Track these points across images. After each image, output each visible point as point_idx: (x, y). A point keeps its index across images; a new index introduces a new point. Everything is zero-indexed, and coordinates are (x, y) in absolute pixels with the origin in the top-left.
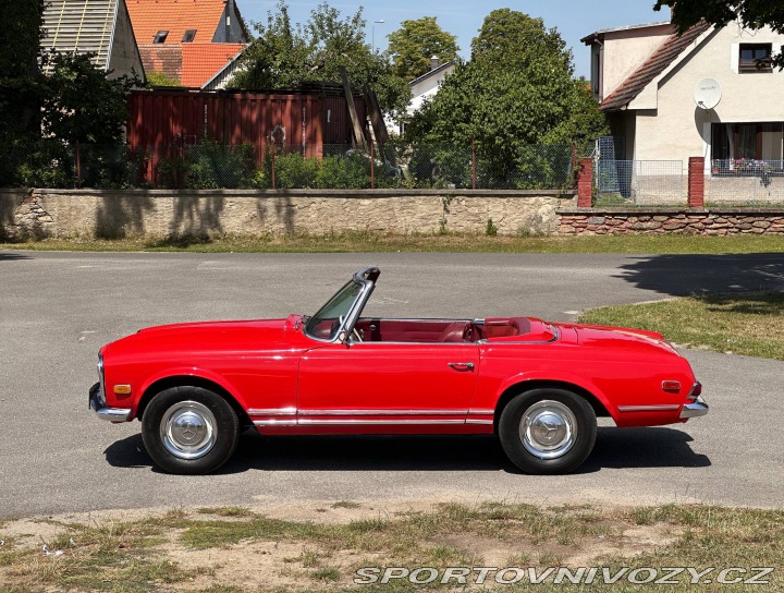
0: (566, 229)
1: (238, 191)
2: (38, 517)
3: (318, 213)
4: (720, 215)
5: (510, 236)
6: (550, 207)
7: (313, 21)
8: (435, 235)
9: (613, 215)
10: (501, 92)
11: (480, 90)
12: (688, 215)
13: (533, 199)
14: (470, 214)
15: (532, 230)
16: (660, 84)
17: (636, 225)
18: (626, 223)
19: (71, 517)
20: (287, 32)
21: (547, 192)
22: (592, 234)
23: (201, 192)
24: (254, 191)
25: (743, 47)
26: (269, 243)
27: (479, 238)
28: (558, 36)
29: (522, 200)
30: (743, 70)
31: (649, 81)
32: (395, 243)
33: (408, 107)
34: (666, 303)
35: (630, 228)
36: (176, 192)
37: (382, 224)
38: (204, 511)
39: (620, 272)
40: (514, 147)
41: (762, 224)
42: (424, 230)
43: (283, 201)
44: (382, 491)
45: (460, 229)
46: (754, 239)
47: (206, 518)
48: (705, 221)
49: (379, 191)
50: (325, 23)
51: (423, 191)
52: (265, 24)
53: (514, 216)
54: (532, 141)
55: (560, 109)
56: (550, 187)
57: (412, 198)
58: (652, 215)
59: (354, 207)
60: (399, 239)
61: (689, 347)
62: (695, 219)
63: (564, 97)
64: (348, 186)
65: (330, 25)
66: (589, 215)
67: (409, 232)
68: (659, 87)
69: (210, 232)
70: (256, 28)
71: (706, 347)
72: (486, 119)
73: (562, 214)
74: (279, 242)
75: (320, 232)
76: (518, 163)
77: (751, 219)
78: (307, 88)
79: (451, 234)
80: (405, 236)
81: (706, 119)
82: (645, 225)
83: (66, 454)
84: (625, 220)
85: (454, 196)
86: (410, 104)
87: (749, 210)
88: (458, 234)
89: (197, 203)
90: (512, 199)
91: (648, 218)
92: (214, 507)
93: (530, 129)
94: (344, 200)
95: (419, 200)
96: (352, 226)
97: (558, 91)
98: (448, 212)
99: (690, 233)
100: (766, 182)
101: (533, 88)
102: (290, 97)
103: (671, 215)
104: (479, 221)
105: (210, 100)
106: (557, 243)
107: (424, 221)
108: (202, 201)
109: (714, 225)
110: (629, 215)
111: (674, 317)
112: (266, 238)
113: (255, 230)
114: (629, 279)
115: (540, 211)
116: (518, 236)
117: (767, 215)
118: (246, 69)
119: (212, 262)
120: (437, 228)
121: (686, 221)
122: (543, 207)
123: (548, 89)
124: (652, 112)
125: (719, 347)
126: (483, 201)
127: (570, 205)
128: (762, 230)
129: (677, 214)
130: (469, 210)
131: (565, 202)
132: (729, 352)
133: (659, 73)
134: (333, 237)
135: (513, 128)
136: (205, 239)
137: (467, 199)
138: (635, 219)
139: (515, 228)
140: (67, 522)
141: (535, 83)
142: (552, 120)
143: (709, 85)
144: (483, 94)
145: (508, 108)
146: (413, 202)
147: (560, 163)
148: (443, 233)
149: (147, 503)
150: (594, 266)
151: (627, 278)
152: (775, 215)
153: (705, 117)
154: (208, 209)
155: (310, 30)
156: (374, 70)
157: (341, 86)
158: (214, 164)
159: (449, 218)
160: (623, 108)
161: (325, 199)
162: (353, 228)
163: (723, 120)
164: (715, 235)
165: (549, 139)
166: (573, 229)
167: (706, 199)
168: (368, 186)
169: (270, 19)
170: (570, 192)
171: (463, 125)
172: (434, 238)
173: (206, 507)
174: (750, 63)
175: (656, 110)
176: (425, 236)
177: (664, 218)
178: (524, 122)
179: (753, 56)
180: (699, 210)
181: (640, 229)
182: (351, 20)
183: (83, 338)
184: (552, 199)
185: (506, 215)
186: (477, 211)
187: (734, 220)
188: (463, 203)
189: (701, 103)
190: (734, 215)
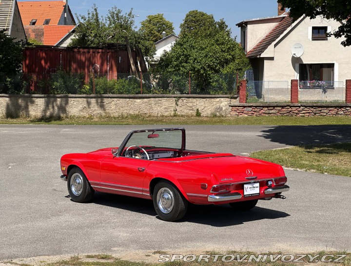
0: (234, 113)
1: (77, 95)
2: (6, 260)
3: (116, 106)
4: (306, 107)
5: (207, 117)
6: (226, 103)
7: (109, 15)
8: (171, 116)
9: (256, 107)
10: (202, 49)
11: (192, 47)
12: (291, 107)
13: (218, 99)
14: (188, 106)
15: (218, 114)
16: (275, 46)
17: (267, 112)
18: (262, 110)
19: (22, 260)
20: (97, 20)
21: (225, 96)
22: (246, 116)
23: (58, 96)
24: (84, 95)
25: (314, 28)
26: (92, 120)
27: (192, 118)
28: (224, 23)
29: (213, 99)
30: (314, 39)
31: (270, 44)
32: (152, 120)
33: (154, 56)
34: (288, 149)
35: (264, 113)
36: (46, 95)
37: (146, 111)
38: (89, 257)
39: (261, 134)
40: (209, 74)
41: (325, 111)
42: (166, 114)
43: (99, 100)
44: (176, 245)
45: (183, 114)
46: (322, 118)
47: (90, 260)
48: (299, 110)
49: (144, 95)
50: (115, 16)
51: (165, 95)
52: (87, 16)
53: (209, 107)
54: (217, 71)
55: (231, 57)
56: (226, 94)
57: (160, 99)
58: (274, 107)
59: (132, 103)
60: (154, 118)
61: (306, 171)
62: (294, 109)
63: (233, 50)
64: (129, 93)
65: (117, 17)
66: (244, 107)
67: (159, 115)
70: (82, 18)
71: (315, 171)
72: (196, 61)
73: (232, 106)
74: (97, 120)
75: (116, 115)
76: (210, 82)
77: (320, 109)
78: (110, 46)
79: (179, 116)
80: (157, 117)
81: (296, 62)
82: (271, 112)
83: (13, 227)
84: (262, 109)
85: (180, 97)
86: (155, 54)
87: (319, 104)
88: (182, 116)
89: (56, 101)
90: (208, 99)
91: (272, 108)
92: (93, 254)
93: (216, 66)
94: (128, 100)
95: (164, 100)
96: (131, 112)
97: (229, 48)
98: (177, 105)
99: (292, 115)
100: (325, 91)
101: (217, 47)
102: (100, 50)
103: (283, 107)
104: (192, 110)
105: (63, 51)
106: (230, 120)
107: (166, 110)
108: (59, 100)
109: (303, 112)
110: (263, 107)
111: (294, 156)
112: (91, 118)
113: (85, 114)
114: (267, 137)
115: (222, 105)
116: (211, 117)
117: (327, 107)
118: (77, 37)
119: (67, 130)
120: (172, 113)
121: (290, 109)
122: (223, 103)
123: (225, 47)
124: (272, 59)
125: (321, 170)
126: (194, 100)
127: (236, 102)
128: (325, 114)
129: (286, 106)
130: (188, 104)
131: (233, 100)
132: (326, 173)
133: (274, 40)
134: (123, 117)
135: (209, 66)
136: (59, 118)
137: (187, 99)
138: (266, 109)
139: (210, 113)
140: (20, 263)
141: (218, 45)
142: (227, 62)
143: (299, 46)
144: (194, 49)
145: (206, 56)
146: (161, 100)
147: (231, 82)
148: (175, 115)
149: (59, 252)
150: (250, 131)
151: (265, 137)
152: (332, 107)
153: (296, 61)
154: (61, 104)
155: (108, 19)
156: (139, 38)
157: (125, 46)
158: (65, 82)
159: (178, 108)
160: (258, 57)
161: (119, 99)
162: (132, 113)
163: (304, 63)
164: (303, 116)
165: (224, 71)
166: (237, 113)
167: (300, 99)
168: (139, 93)
169: (89, 14)
170: (236, 96)
171: (185, 64)
172: (171, 118)
173: (89, 254)
174: (317, 35)
175: (273, 57)
176: (166, 117)
177: (280, 108)
178: (214, 62)
179: (319, 33)
180: (296, 104)
181: (269, 114)
182: (127, 14)
183: (10, 167)
184: (227, 99)
185: (205, 107)
186: (191, 105)
187: (312, 109)
188: (185, 101)
189: (295, 54)
190: (312, 107)
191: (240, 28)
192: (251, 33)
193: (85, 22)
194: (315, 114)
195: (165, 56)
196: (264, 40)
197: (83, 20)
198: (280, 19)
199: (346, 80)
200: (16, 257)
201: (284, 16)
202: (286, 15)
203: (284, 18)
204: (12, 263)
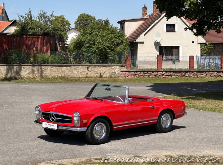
0: (123, 76)
1: (26, 64)
2: (47, 162)
3: (50, 71)
4: (166, 72)
5: (107, 78)
6: (118, 69)
7: (39, 15)
8: (84, 77)
9: (136, 72)
10: (104, 36)
11: (97, 35)
12: (157, 72)
13: (113, 67)
14: (95, 71)
15: (113, 76)
16: (145, 35)
17: (143, 75)
18: (140, 74)
19: (56, 161)
20: (31, 18)
21: (117, 65)
22: (130, 77)
23: (14, 64)
24: (31, 64)
25: (167, 25)
26: (35, 80)
27: (97, 78)
28: (108, 21)
29: (110, 67)
30: (167, 31)
31: (142, 34)
32: (73, 80)
34: (167, 97)
35: (141, 76)
36: (7, 64)
37: (69, 74)
38: (96, 159)
39: (148, 88)
40: (108, 52)
41: (178, 74)
42: (81, 76)
43: (40, 67)
45: (92, 76)
46: (176, 79)
47: (98, 161)
48: (162, 74)
49: (68, 65)
50: (42, 16)
51: (81, 65)
53: (108, 72)
54: (112, 50)
55: (120, 41)
56: (118, 64)
57: (78, 67)
58: (147, 72)
59: (60, 69)
60: (74, 79)
61: (189, 109)
62: (159, 73)
63: (121, 37)
64: (58, 63)
65: (44, 17)
66: (129, 72)
67: (77, 77)
68: (144, 36)
69: (17, 77)
72: (100, 44)
73: (122, 71)
74: (38, 80)
75: (50, 76)
76: (109, 57)
77: (175, 73)
78: (45, 34)
79: (89, 77)
80: (76, 78)
82: (145, 75)
84: (140, 73)
85: (90, 66)
87: (174, 70)
88: (91, 77)
89: (13, 68)
90: (107, 67)
91: (146, 72)
92: (98, 158)
93: (112, 47)
94: (58, 67)
95: (80, 67)
96: (60, 75)
97: (119, 36)
98: (88, 71)
99: (158, 77)
100: (174, 63)
101: (112, 35)
102: (40, 37)
103: (153, 72)
104: (98, 73)
105: (16, 37)
106: (121, 80)
107: (81, 73)
108: (15, 67)
109: (165, 75)
110: (141, 72)
112: (34, 78)
113: (31, 76)
114: (152, 90)
115: (115, 70)
116: (109, 78)
117: (179, 72)
118: (18, 29)
120: (85, 76)
121: (157, 73)
122: (116, 69)
123: (117, 35)
124: (142, 43)
125: (197, 109)
126: (99, 68)
127: (124, 69)
128: (178, 76)
129: (154, 72)
130: (95, 70)
131: (123, 68)
132: (201, 110)
133: (144, 32)
134: (54, 78)
135: (108, 47)
136: (16, 79)
137: (94, 67)
138: (143, 73)
139: (108, 76)
140: (57, 163)
141: (113, 34)
142: (118, 44)
143: (158, 35)
144: (98, 36)
145: (106, 40)
146: (78, 68)
147: (120, 57)
148: (87, 77)
150: (138, 86)
151: (151, 90)
152: (181, 72)
153: (157, 44)
154: (17, 70)
155: (38, 18)
156: (57, 29)
157: (54, 34)
158: (18, 56)
159: (88, 72)
160: (134, 41)
161: (52, 67)
162: (60, 76)
163: (162, 45)
164: (165, 78)
165: (117, 50)
166: (125, 76)
167: (162, 67)
168: (65, 63)
169: (26, 14)
170: (124, 65)
171: (93, 46)
172: (84, 78)
173: (95, 158)
174: (169, 29)
175: (143, 42)
176: (82, 78)
177: (151, 73)
178: (110, 45)
179: (170, 28)
180: (160, 70)
181: (144, 76)
182: (50, 15)
183: (5, 108)
184: (119, 67)
185: (105, 72)
186: (97, 71)
187: (170, 73)
188: (93, 68)
189: (156, 40)
190: (170, 72)
191: (120, 24)
192: (128, 27)
193: (23, 19)
194: (172, 76)
195: (78, 40)
196: (135, 32)
197: (22, 18)
198: (145, 19)
199: (190, 56)
200: (52, 160)
201: (147, 17)
202: (148, 17)
203: (147, 18)
204: (52, 163)
